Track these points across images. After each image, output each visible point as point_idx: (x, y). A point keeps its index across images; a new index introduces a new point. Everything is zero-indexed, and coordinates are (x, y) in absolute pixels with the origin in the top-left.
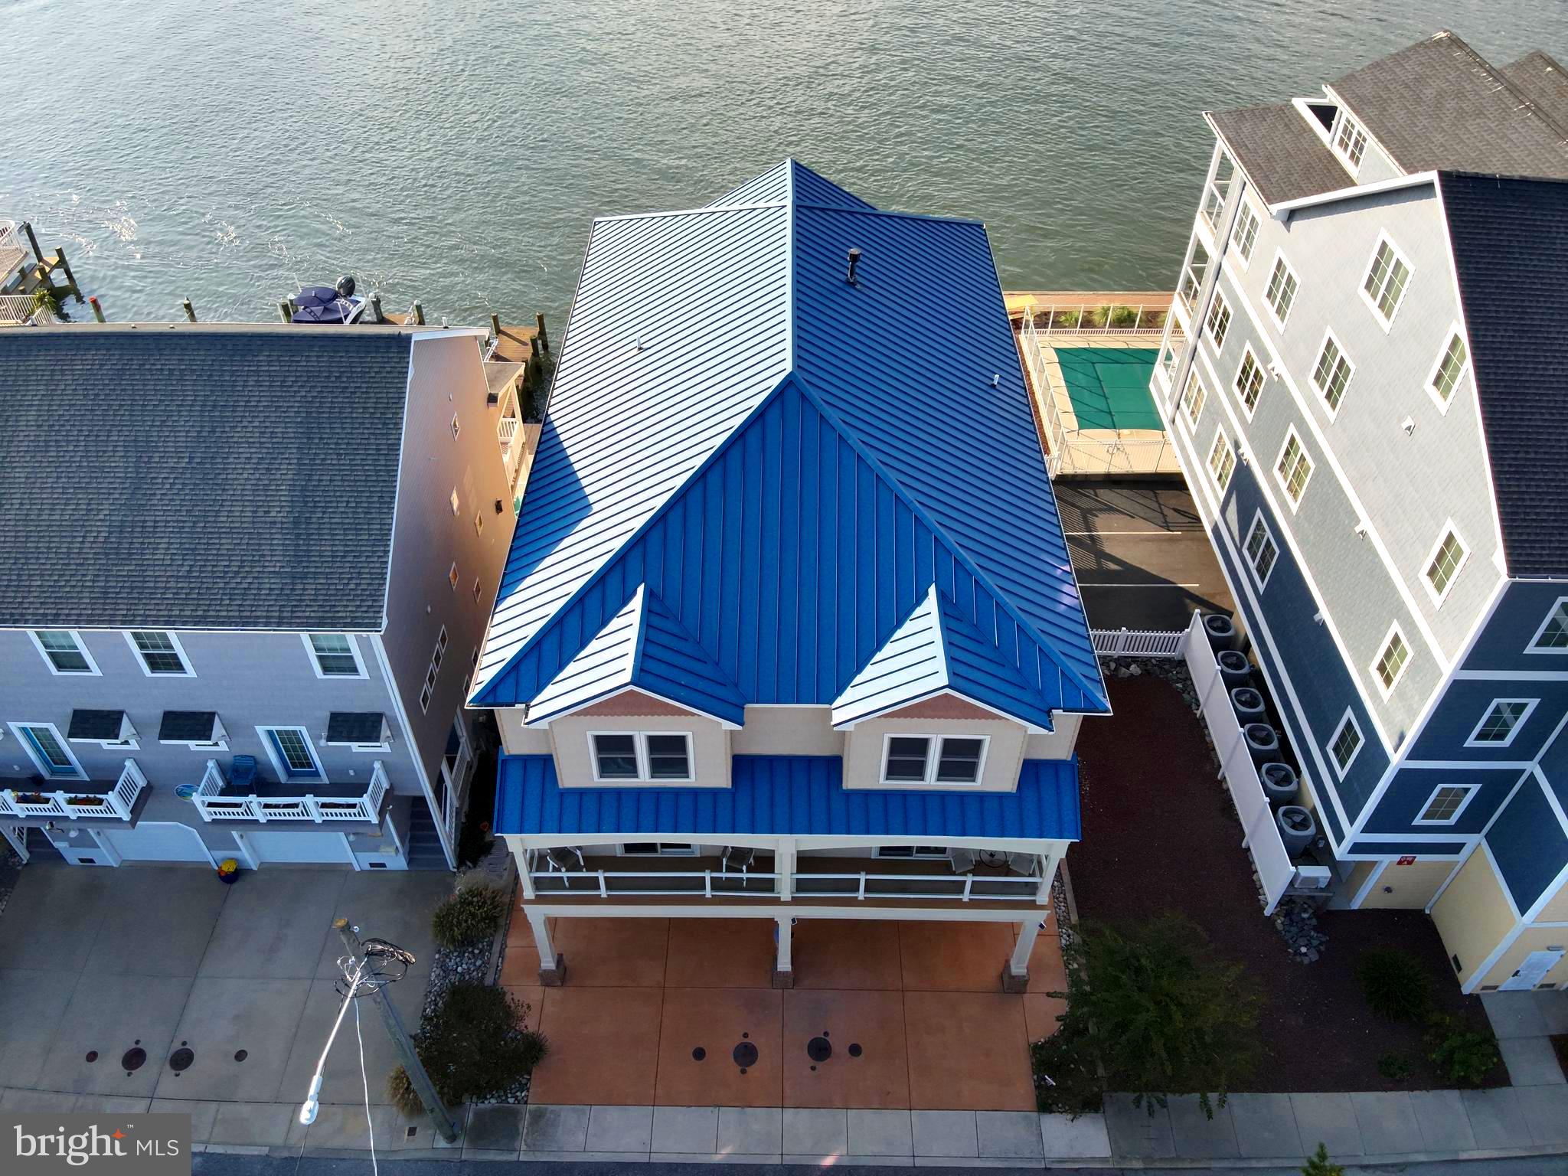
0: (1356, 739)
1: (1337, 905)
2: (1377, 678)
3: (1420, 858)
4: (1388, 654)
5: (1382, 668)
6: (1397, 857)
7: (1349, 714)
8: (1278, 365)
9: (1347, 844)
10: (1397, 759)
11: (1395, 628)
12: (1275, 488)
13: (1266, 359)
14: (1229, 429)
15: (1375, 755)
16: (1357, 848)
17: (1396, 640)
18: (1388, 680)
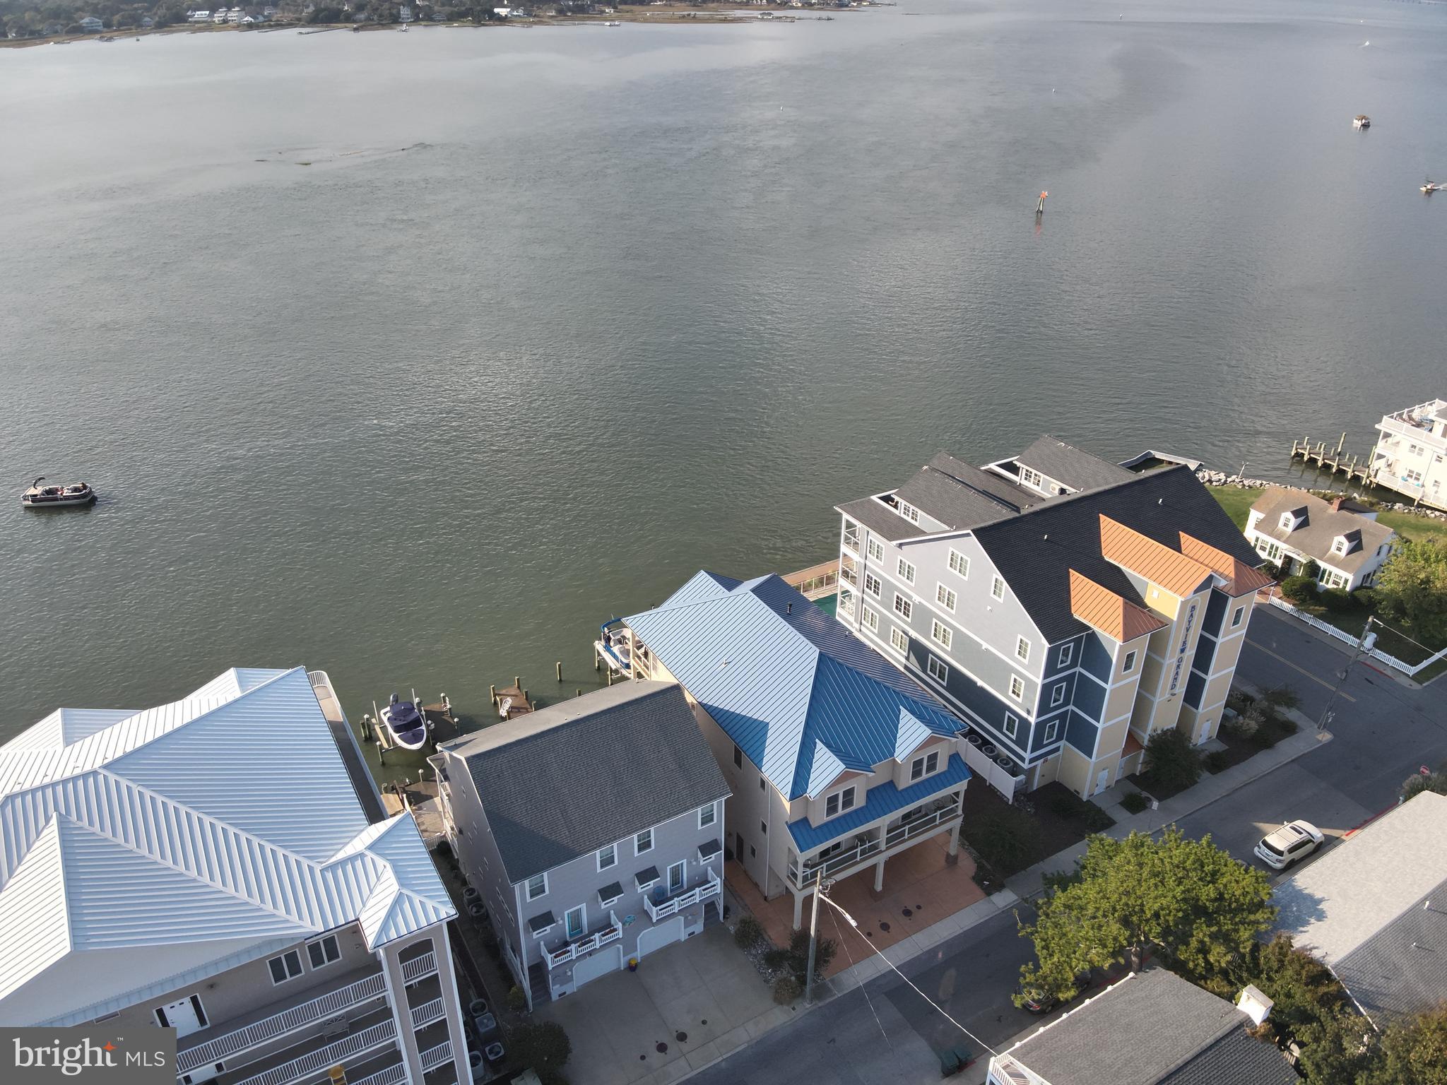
0: (1014, 721)
1: (1030, 790)
2: (1014, 696)
3: (1049, 757)
4: (1014, 686)
5: (1014, 692)
6: (1042, 760)
7: (1007, 713)
8: (917, 598)
9: (1027, 761)
10: (1032, 720)
11: (1013, 676)
12: (935, 644)
13: (910, 597)
14: (898, 626)
15: (1024, 723)
16: (1031, 761)
17: (1015, 680)
18: (1018, 695)
